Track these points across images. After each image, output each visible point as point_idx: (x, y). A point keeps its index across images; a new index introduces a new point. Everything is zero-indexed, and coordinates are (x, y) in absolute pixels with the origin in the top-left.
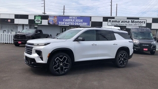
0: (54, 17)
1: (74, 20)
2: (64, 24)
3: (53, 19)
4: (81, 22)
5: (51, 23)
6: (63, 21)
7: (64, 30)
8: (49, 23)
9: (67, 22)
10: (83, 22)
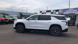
0: (61, 10)
1: (71, 11)
2: (66, 13)
3: (61, 11)
4: (76, 11)
5: (60, 13)
6: (65, 12)
7: (67, 16)
8: (59, 13)
9: (68, 12)
10: (77, 11)
